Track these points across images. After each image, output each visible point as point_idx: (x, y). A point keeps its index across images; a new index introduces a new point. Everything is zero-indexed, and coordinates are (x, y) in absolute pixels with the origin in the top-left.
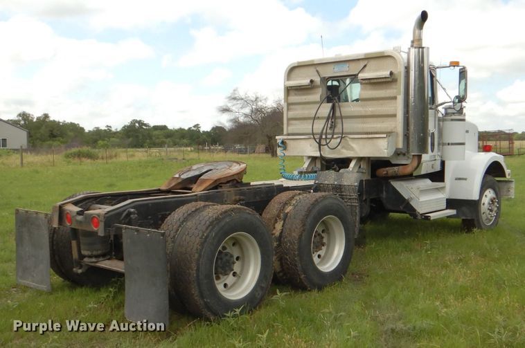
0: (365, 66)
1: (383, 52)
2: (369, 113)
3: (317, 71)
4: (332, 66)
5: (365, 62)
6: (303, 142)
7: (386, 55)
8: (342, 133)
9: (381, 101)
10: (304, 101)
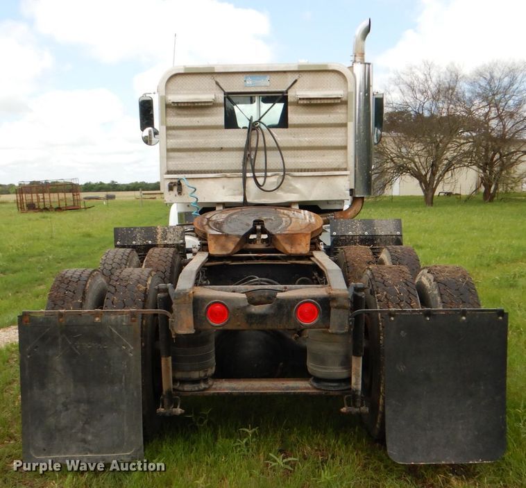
0: (296, 81)
1: (326, 66)
2: (305, 144)
3: (217, 83)
4: (242, 78)
5: (296, 76)
6: (211, 182)
7: (330, 68)
8: (284, 170)
9: (319, 129)
10: (196, 124)
